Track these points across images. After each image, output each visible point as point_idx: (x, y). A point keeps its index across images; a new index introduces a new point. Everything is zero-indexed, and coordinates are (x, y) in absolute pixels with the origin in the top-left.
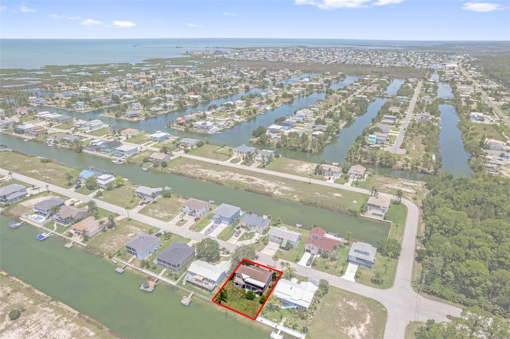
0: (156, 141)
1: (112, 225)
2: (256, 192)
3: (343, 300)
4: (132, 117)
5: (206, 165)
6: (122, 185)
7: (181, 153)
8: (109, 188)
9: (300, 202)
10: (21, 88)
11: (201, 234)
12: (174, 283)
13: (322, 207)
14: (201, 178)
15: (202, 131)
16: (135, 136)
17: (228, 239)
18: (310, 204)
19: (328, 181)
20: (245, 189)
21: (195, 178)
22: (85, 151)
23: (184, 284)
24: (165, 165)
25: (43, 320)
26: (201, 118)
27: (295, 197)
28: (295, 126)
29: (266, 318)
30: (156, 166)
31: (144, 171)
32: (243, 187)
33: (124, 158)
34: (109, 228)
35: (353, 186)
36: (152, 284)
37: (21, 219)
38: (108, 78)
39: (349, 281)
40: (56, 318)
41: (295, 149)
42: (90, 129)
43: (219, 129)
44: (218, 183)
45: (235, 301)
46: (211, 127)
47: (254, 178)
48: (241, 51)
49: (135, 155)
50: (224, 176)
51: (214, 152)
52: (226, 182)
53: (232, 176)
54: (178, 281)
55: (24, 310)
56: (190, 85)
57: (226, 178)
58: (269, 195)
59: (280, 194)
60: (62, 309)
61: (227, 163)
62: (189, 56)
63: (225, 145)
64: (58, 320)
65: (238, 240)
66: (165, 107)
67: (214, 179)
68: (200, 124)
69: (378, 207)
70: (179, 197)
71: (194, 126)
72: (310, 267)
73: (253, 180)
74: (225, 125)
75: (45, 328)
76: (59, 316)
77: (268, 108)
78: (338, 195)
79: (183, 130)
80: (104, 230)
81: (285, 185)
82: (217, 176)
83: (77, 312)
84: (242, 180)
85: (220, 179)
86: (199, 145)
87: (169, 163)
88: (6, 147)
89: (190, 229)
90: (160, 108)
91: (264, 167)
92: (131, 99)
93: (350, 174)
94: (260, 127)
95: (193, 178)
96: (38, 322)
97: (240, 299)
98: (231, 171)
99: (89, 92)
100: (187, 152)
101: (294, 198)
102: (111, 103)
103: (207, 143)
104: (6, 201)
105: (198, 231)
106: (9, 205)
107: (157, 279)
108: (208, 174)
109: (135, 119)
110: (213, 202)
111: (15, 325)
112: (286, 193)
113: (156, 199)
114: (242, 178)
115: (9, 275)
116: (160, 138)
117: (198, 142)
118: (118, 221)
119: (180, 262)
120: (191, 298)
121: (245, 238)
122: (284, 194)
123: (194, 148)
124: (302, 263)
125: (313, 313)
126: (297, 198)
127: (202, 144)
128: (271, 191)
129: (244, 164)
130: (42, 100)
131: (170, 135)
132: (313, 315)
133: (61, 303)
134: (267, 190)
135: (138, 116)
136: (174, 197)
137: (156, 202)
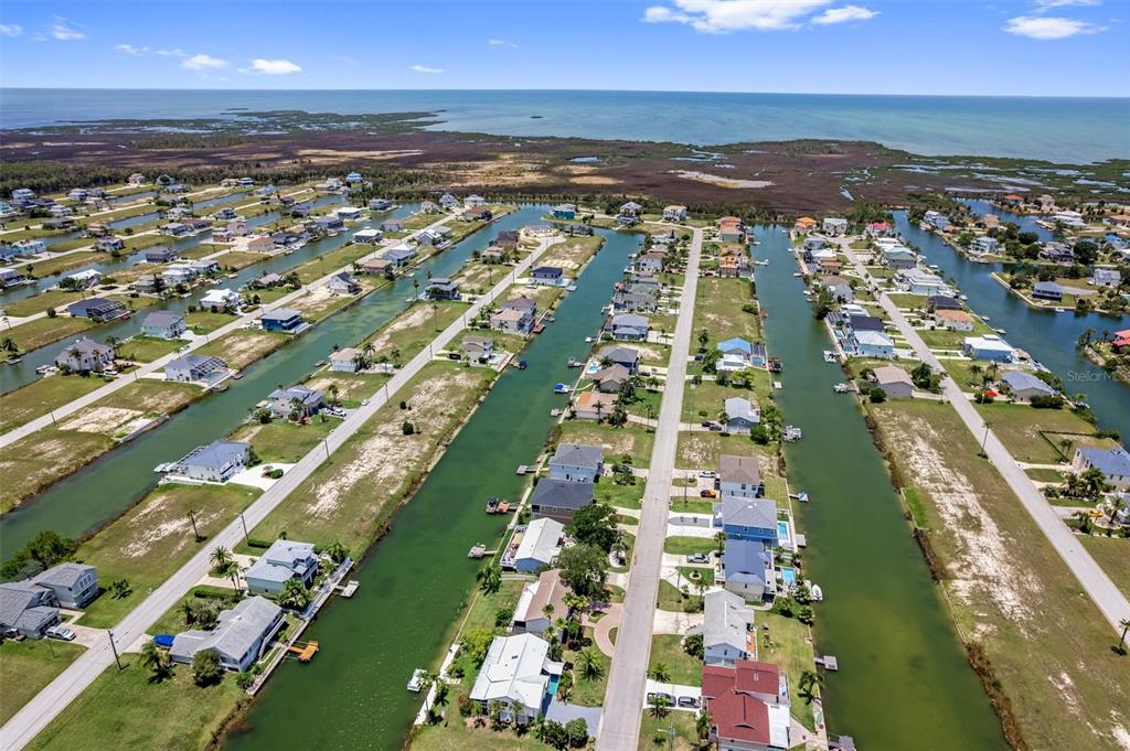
0: (970, 355)
1: (616, 421)
2: (925, 551)
4: (1038, 296)
5: (954, 443)
6: (750, 388)
7: (963, 399)
8: (721, 380)
9: (966, 647)
11: (667, 514)
12: (512, 524)
14: (889, 457)
16: (954, 331)
20: (916, 530)
21: (881, 450)
22: (826, 320)
24: (877, 398)
25: (406, 451)
27: (982, 627)
29: (458, 655)
32: (923, 523)
33: (849, 356)
34: (609, 422)
36: (503, 507)
37: (589, 361)
40: (413, 458)
42: (909, 290)
44: (896, 483)
45: (490, 605)
47: (990, 527)
49: (873, 358)
50: (935, 481)
51: (1041, 433)
52: (908, 492)
53: (950, 491)
54: (515, 527)
55: (419, 433)
57: (932, 486)
58: (938, 577)
59: (963, 594)
60: (432, 457)
61: (1014, 469)
63: (1115, 438)
64: (410, 460)
65: (676, 568)
67: (904, 471)
70: (778, 455)
72: (646, 706)
75: (396, 456)
76: (418, 459)
80: (599, 421)
81: (1025, 593)
82: (925, 471)
83: (430, 469)
84: (953, 510)
85: (916, 479)
86: (1040, 404)
87: (893, 399)
89: (674, 498)
91: (1086, 529)
96: (403, 449)
98: (974, 481)
99: (1064, 226)
100: (982, 400)
101: (972, 629)
103: (1080, 410)
104: (614, 333)
106: (612, 339)
108: (914, 458)
109: (1045, 304)
110: (804, 498)
111: (396, 438)
112: (977, 604)
113: (732, 431)
114: (963, 507)
115: (480, 403)
116: (981, 350)
117: (1041, 395)
118: (635, 424)
119: (541, 506)
120: (485, 555)
121: (691, 575)
122: (969, 603)
123: (1019, 403)
124: (654, 687)
125: (484, 725)
126: (977, 633)
127: (1056, 405)
128: (958, 574)
129: (1049, 493)
130: (943, 221)
131: (1025, 355)
132: (476, 727)
133: (442, 453)
134: (953, 566)
135: (1060, 299)
136: (770, 448)
137: (728, 435)
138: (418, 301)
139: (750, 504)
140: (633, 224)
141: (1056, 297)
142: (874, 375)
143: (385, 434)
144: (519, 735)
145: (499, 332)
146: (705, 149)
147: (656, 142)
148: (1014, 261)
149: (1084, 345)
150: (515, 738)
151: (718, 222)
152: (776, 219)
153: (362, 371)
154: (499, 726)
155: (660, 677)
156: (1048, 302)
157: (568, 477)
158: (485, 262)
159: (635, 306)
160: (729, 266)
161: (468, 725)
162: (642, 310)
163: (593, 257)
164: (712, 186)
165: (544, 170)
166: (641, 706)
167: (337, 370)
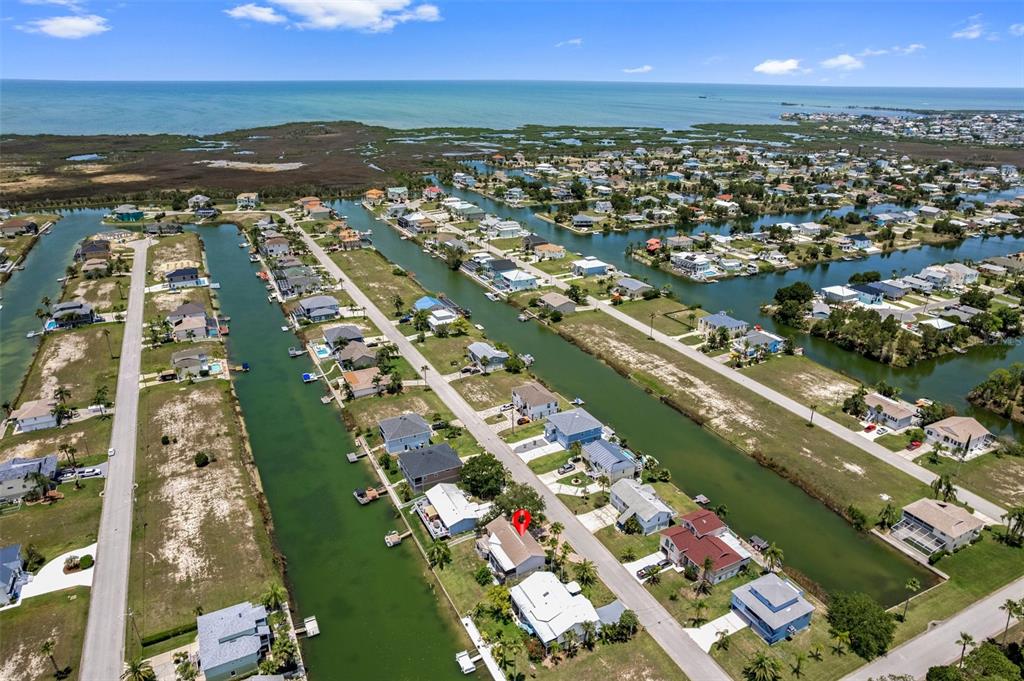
0: (581, 274)
1: (395, 389)
2: (678, 409)
3: (644, 670)
4: (580, 225)
5: (628, 336)
6: (465, 334)
7: (605, 305)
8: (441, 333)
9: (754, 456)
10: (463, 159)
11: (509, 447)
12: (399, 504)
13: (794, 483)
14: (600, 356)
15: (681, 271)
16: (555, 260)
17: (543, 473)
18: (772, 466)
19: (862, 433)
20: (661, 398)
21: (591, 353)
22: (462, 269)
23: (411, 513)
24: (557, 318)
25: (220, 482)
26: (700, 247)
27: (749, 441)
28: (900, 299)
29: (477, 624)
30: (542, 317)
31: (520, 320)
32: (662, 392)
33: (506, 293)
34: (388, 392)
35: (917, 463)
36: (372, 493)
37: (308, 347)
38: (601, 153)
39: (695, 644)
40: (234, 485)
41: (850, 347)
42: (498, 236)
43: (718, 274)
44: (622, 372)
45: (456, 574)
46: (704, 266)
47: (697, 381)
48: (928, 116)
49: (527, 290)
50: (643, 363)
51: (665, 315)
52: (635, 375)
53: (657, 367)
54: (407, 505)
55: (214, 460)
56: (739, 182)
57: (644, 367)
58: (700, 422)
59: (723, 426)
60: (250, 478)
61: (673, 342)
62: (795, 124)
63: (699, 307)
64: (234, 489)
65: (557, 482)
66: (650, 216)
67: (620, 363)
68: (683, 258)
69: (928, 528)
70: (534, 377)
71: (672, 259)
72: (642, 581)
73: (692, 384)
74: (739, 269)
75: (215, 491)
76: (240, 485)
77: (873, 248)
78: (855, 468)
79: (649, 263)
80: (380, 394)
81: (749, 413)
82: (631, 358)
83: (261, 490)
84: (671, 378)
85: (632, 366)
86: (649, 296)
87: (567, 316)
88: (371, 243)
89: (499, 434)
90: (641, 218)
91: (739, 365)
92: (606, 195)
93: (930, 433)
94: (798, 284)
95: (589, 352)
96: (214, 481)
97: (465, 575)
98: (663, 356)
99: (547, 175)
100: (616, 303)
101: (746, 444)
102: (567, 196)
103: (669, 296)
104: (309, 317)
105: (507, 442)
106: (310, 323)
107: (383, 491)
108: (617, 352)
109: (584, 230)
110: (581, 402)
111: (195, 474)
112: (735, 429)
113: (490, 370)
114: (673, 374)
115: (241, 413)
116: (589, 269)
117: (648, 290)
118: (410, 387)
119: (423, 476)
120: (403, 539)
121: (573, 482)
122: (731, 430)
123: (636, 299)
124: (633, 567)
125: (559, 659)
126: (750, 446)
127: (656, 295)
128: (710, 416)
129: (704, 350)
130: (470, 180)
131: (612, 267)
132: (556, 664)
133: (256, 471)
134: (702, 412)
135: (591, 226)
136: (524, 374)
137: (488, 374)
138: (47, 333)
139: (575, 414)
140: (214, 216)
141: (588, 225)
142: (543, 302)
143: (174, 475)
144: (590, 649)
145: (189, 343)
146: (207, 138)
147: (150, 134)
148: (539, 204)
149: (630, 254)
150: (590, 653)
151: (299, 202)
152: (340, 194)
153: (65, 422)
154: (571, 653)
155: (630, 558)
156: (586, 229)
157: (406, 448)
158: (89, 278)
159: (303, 289)
160: (352, 239)
161: (550, 667)
162: (310, 292)
163: (203, 253)
164: (248, 172)
165: (44, 172)
166: (639, 583)
167: (28, 430)
